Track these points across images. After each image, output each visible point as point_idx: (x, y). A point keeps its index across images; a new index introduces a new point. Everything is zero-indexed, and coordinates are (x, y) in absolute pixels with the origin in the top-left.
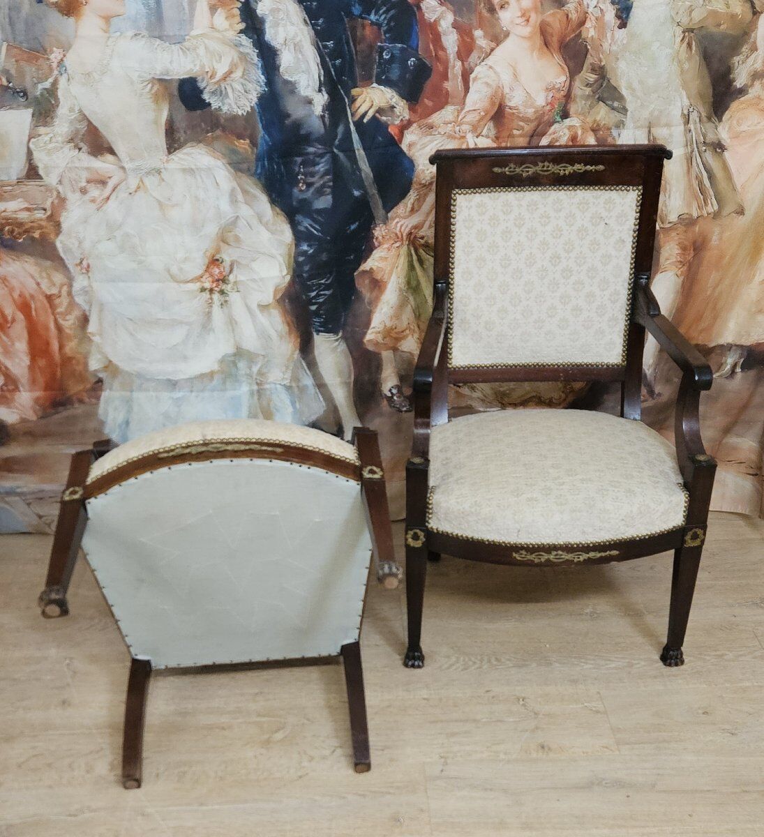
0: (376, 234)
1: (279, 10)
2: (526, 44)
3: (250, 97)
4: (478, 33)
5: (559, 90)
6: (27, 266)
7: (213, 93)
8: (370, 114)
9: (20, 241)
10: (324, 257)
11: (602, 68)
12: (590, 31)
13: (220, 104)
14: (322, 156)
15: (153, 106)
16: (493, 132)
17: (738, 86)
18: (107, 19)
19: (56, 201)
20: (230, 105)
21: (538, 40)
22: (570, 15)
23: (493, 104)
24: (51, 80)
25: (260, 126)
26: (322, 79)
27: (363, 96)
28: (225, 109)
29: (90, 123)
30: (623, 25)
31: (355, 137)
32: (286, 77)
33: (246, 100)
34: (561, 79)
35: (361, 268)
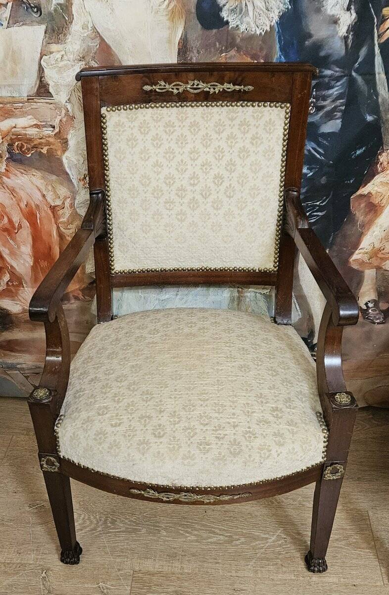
0: (381, 160)
3: (272, 15)
6: (33, 179)
7: (233, 11)
9: (28, 156)
10: (323, 180)
13: (239, 23)
14: (338, 79)
15: (168, 23)
19: (64, 119)
20: (248, 23)
25: (278, 46)
28: (243, 28)
29: (102, 40)
31: (378, 60)
33: (267, 19)
35: (360, 192)
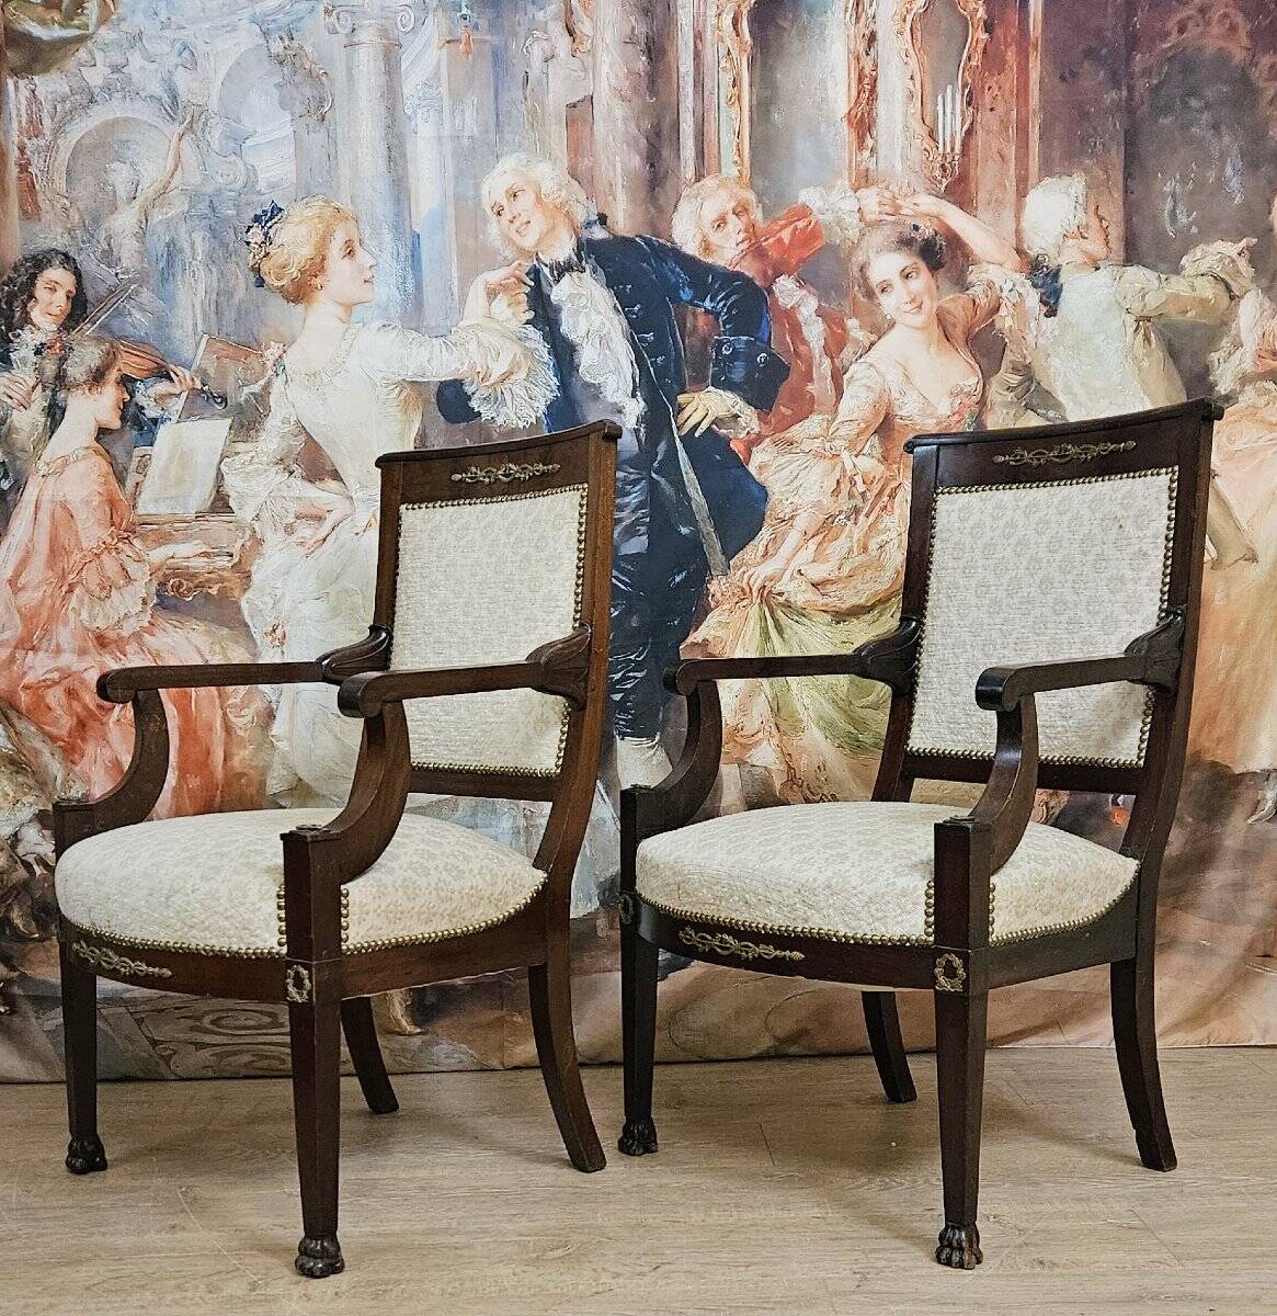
0: (711, 591)
1: (580, 296)
2: (919, 336)
3: (536, 404)
4: (852, 323)
5: (968, 394)
6: (193, 635)
7: (485, 400)
8: (704, 426)
9: (188, 599)
10: (635, 621)
11: (1028, 367)
12: (1005, 320)
13: (494, 415)
14: (635, 483)
15: (399, 416)
16: (878, 452)
17: (1223, 393)
18: (349, 307)
19: (249, 544)
20: (506, 415)
21: (936, 332)
22: (977, 301)
23: (877, 413)
24: (262, 382)
26: (637, 380)
27: (694, 404)
28: (500, 421)
29: (309, 437)
30: (1051, 313)
32: (588, 379)
33: (530, 409)
34: (972, 381)
35: (690, 639)
